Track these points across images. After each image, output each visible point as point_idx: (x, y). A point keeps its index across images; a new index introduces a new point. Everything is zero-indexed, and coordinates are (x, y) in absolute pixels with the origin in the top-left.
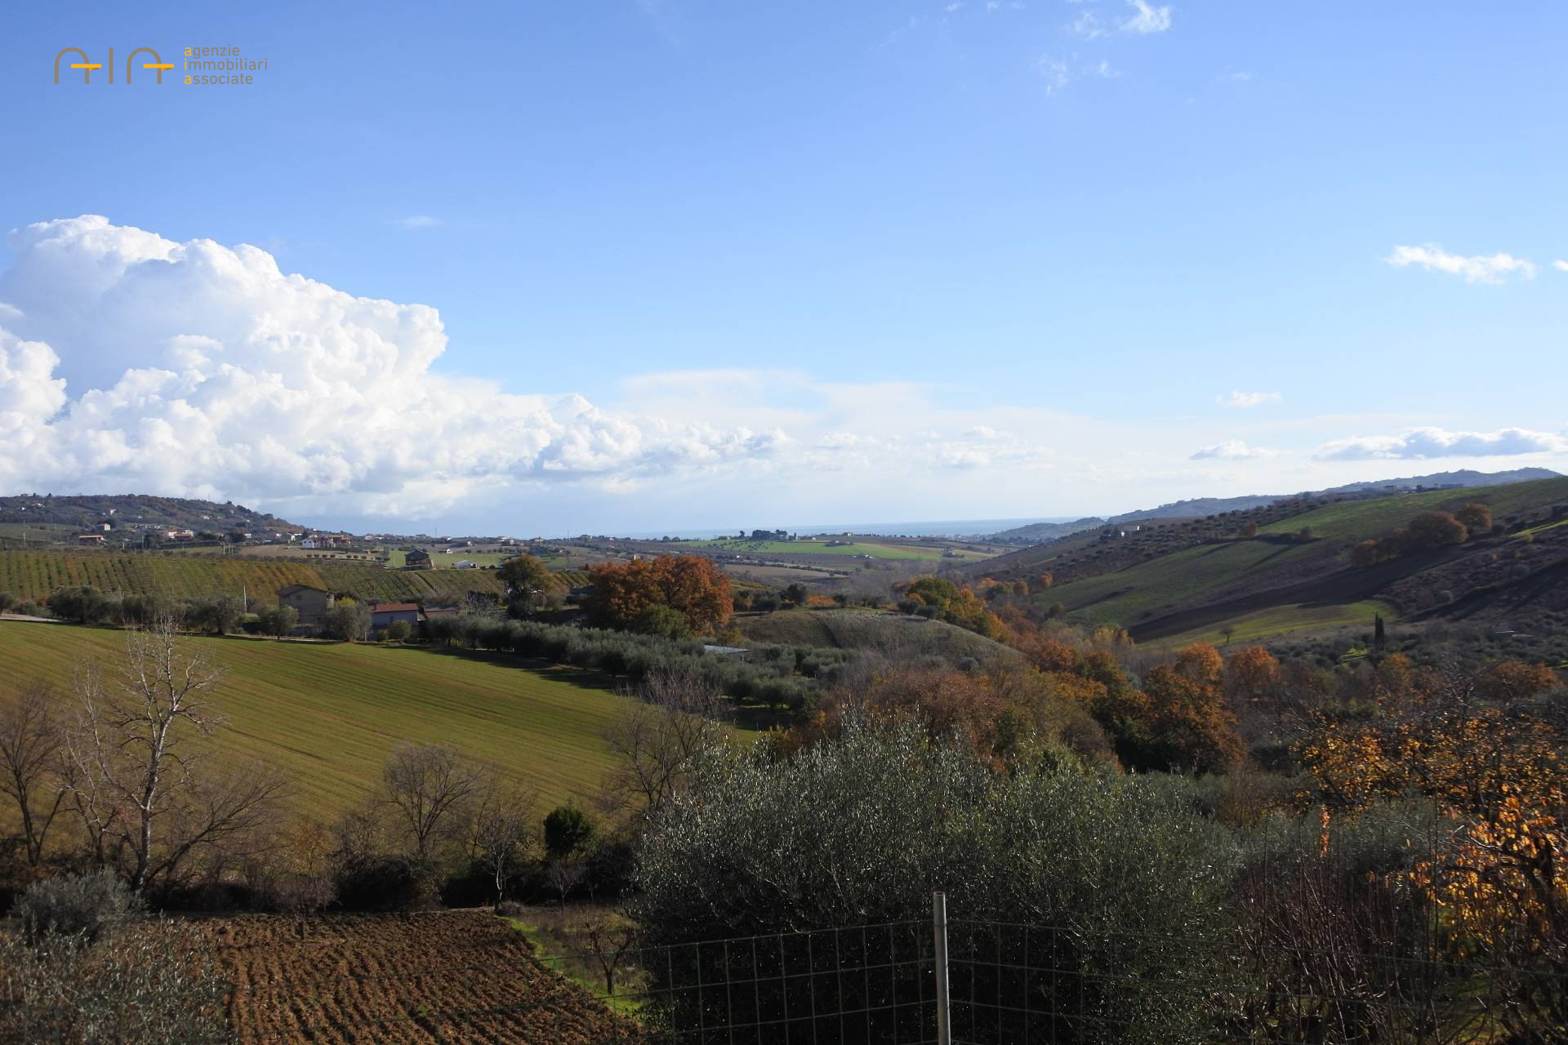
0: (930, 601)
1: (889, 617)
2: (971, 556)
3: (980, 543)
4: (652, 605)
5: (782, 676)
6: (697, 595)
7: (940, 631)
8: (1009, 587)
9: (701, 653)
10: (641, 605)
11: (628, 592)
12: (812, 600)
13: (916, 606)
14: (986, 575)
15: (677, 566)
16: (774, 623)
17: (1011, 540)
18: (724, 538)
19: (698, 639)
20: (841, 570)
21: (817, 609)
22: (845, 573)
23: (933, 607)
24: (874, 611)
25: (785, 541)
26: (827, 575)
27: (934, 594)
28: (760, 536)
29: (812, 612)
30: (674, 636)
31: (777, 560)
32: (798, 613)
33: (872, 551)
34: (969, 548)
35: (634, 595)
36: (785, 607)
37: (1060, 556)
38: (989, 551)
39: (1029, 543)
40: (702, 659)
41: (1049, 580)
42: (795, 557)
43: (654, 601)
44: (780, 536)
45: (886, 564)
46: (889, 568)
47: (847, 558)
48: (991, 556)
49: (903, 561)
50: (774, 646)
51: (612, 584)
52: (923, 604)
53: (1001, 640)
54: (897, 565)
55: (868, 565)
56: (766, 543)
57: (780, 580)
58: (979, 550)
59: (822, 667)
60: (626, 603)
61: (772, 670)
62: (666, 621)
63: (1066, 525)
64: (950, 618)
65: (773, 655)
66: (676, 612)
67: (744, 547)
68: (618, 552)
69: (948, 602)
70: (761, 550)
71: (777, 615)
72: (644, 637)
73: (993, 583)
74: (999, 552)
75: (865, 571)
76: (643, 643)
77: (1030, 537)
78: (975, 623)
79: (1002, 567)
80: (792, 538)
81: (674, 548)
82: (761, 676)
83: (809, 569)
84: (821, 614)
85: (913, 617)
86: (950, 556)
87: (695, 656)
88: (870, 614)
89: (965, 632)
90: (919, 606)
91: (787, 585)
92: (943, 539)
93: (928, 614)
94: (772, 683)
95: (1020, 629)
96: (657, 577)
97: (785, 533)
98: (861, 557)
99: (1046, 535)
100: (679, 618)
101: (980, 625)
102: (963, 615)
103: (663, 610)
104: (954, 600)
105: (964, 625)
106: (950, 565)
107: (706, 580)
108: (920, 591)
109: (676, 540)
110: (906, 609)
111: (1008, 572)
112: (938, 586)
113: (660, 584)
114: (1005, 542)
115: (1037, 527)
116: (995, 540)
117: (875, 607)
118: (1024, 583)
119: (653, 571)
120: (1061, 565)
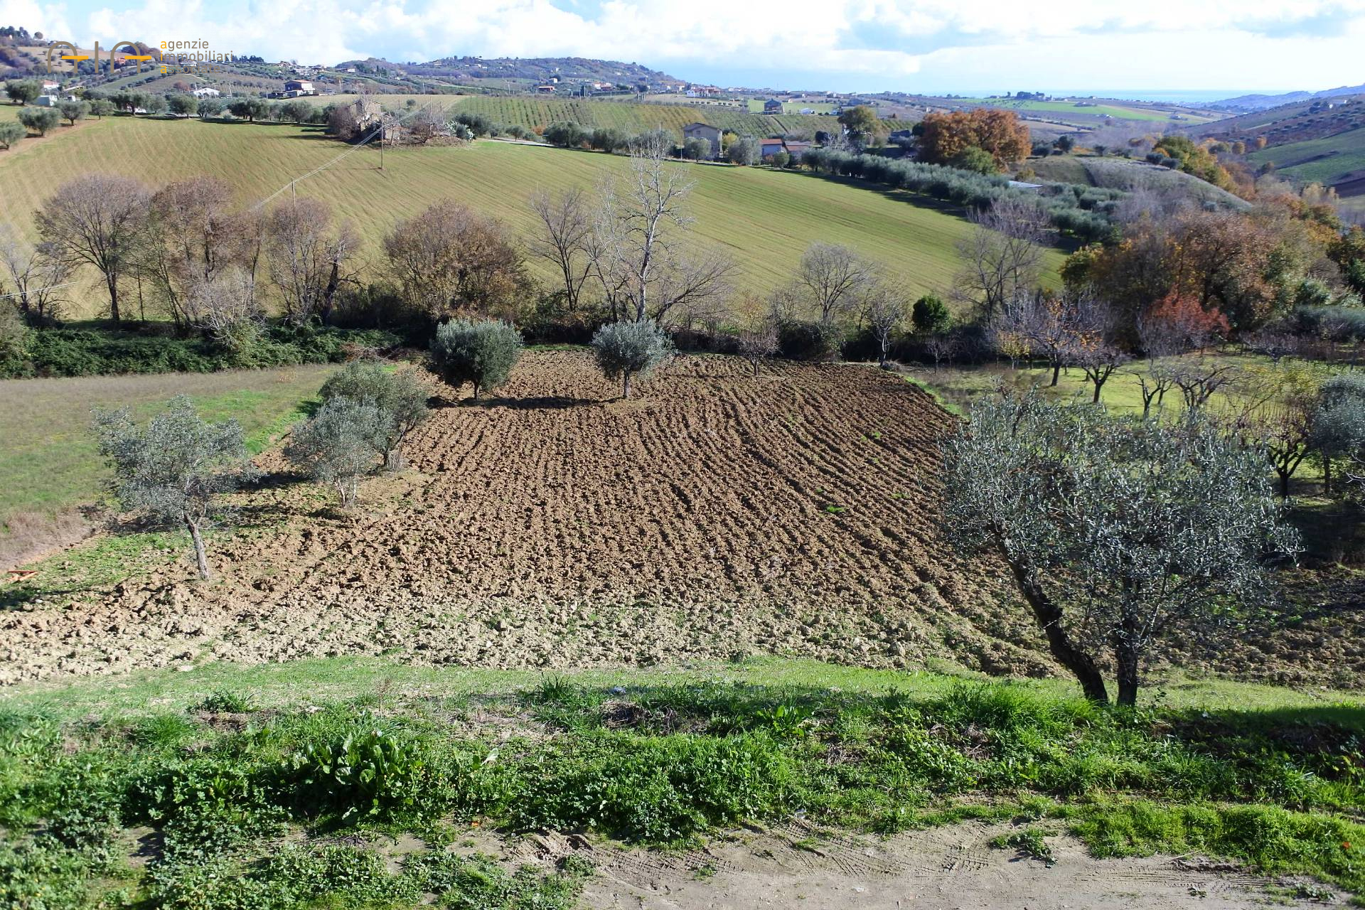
0: (1172, 154)
1: (1139, 166)
2: (1194, 120)
3: (1202, 109)
4: (969, 147)
5: (1070, 208)
6: (1003, 141)
7: (1181, 179)
8: (1228, 147)
9: (1006, 186)
10: (961, 146)
11: (952, 136)
12: (1076, 149)
13: (1161, 157)
14: (1209, 136)
15: (990, 117)
16: (1047, 166)
17: (1228, 107)
18: (995, 97)
19: (1002, 175)
20: (1088, 126)
21: (1080, 156)
22: (1089, 129)
23: (1175, 160)
24: (1127, 160)
25: (1042, 101)
26: (1075, 130)
27: (1176, 149)
28: (1023, 96)
29: (1078, 159)
30: (984, 172)
31: (1036, 116)
32: (1065, 159)
33: (1112, 112)
34: (1193, 113)
35: (956, 139)
36: (1056, 153)
37: (1275, 123)
38: (1209, 116)
39: (1244, 110)
40: (1009, 191)
41: (1263, 142)
42: (1050, 114)
43: (970, 143)
44: (1038, 97)
45: (1123, 122)
46: (1126, 127)
47: (1092, 117)
48: (1210, 120)
49: (1137, 121)
50: (1058, 184)
51: (939, 130)
52: (1167, 157)
53: (1227, 189)
54: (1132, 124)
55: (1108, 123)
56: (1028, 102)
57: (1038, 132)
58: (1200, 115)
59: (1099, 203)
60: (949, 145)
61: (1062, 203)
62: (979, 160)
63: (1277, 97)
64: (1187, 169)
65: (1057, 190)
66: (987, 153)
67: (1010, 105)
68: (913, 105)
69: (1187, 156)
70: (1023, 107)
71: (1050, 159)
72: (963, 171)
73: (1215, 143)
74: (1217, 117)
75: (1105, 127)
76: (962, 176)
77: (1245, 106)
78: (1207, 174)
79: (1220, 130)
80: (1048, 99)
81: (957, 104)
82: (1055, 207)
83: (1061, 124)
84: (1084, 160)
85: (1158, 166)
86: (1176, 118)
87: (1003, 188)
88: (1122, 162)
89: (1200, 181)
90: (1165, 159)
91: (1059, 137)
92: (1172, 105)
93: (1171, 165)
94: (1064, 212)
95: (1239, 180)
96: (975, 125)
97: (1043, 95)
98: (1102, 116)
99: (1258, 105)
100: (989, 158)
101: (1211, 177)
102: (1198, 167)
103: (977, 152)
104: (1193, 155)
105: (1199, 175)
106: (1175, 126)
107: (1011, 130)
108: (1166, 146)
109: (957, 97)
110: (1152, 160)
111: (1228, 134)
112: (1180, 144)
113: (975, 130)
114: (1223, 109)
115: (1251, 98)
116: (1215, 107)
117: (1127, 157)
118: (1242, 144)
119: (971, 121)
120: (1276, 130)
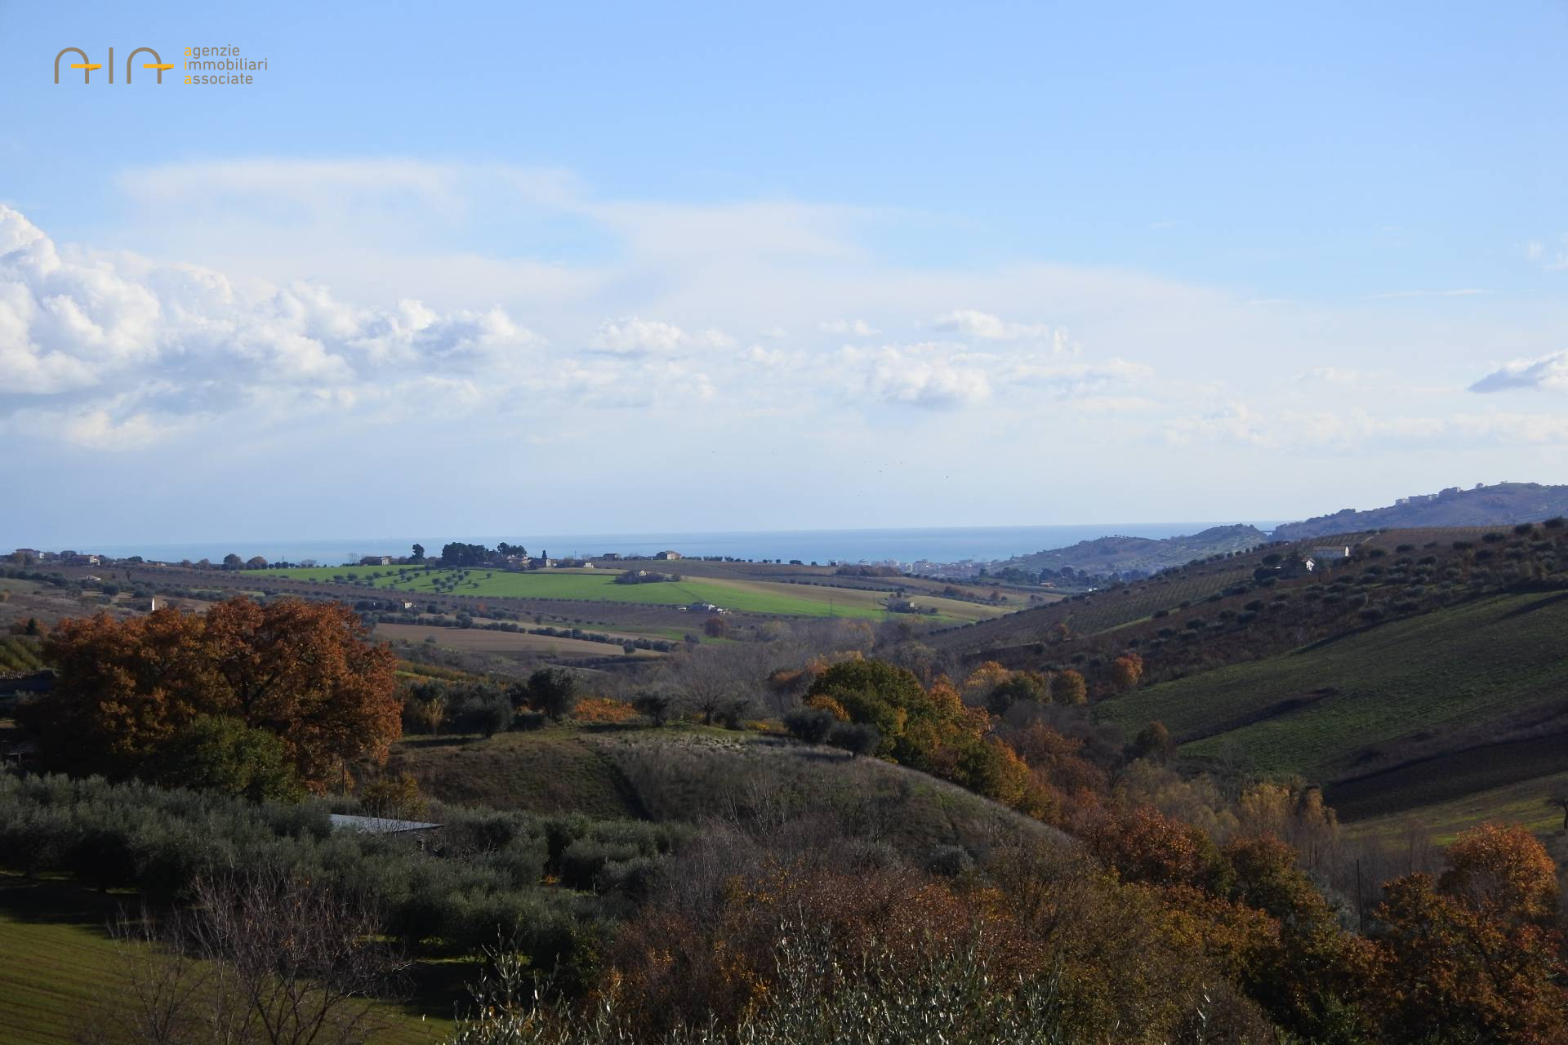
0: (860, 713)
1: (767, 750)
2: (953, 611)
3: (975, 582)
4: (204, 718)
5: (516, 886)
6: (315, 695)
7: (883, 782)
8: (1041, 685)
9: (322, 832)
10: (176, 718)
11: (145, 686)
12: (586, 708)
13: (827, 724)
14: (989, 655)
15: (268, 625)
16: (496, 761)
17: (1047, 574)
18: (375, 561)
19: (316, 799)
20: (652, 638)
21: (595, 729)
22: (659, 647)
23: (867, 728)
24: (730, 735)
25: (520, 569)
26: (619, 651)
27: (869, 697)
28: (460, 556)
29: (585, 736)
30: (255, 791)
31: (501, 614)
32: (553, 739)
33: (720, 593)
34: (949, 593)
35: (160, 695)
36: (522, 724)
37: (1161, 615)
38: (994, 600)
39: (1088, 582)
40: (324, 846)
41: (1134, 669)
42: (541, 608)
43: (212, 710)
44: (508, 557)
45: (757, 624)
46: (762, 637)
47: (667, 612)
48: (997, 611)
49: (794, 619)
50: (495, 816)
51: (103, 667)
52: (843, 720)
53: (1024, 807)
54: (779, 627)
55: (713, 628)
56: (476, 574)
57: (507, 662)
58: (970, 597)
59: (611, 866)
60: (138, 714)
61: (491, 874)
62: (238, 755)
63: (1175, 542)
64: (905, 754)
65: (495, 836)
66: (262, 735)
67: (422, 583)
68: (112, 590)
69: (902, 717)
70: (461, 590)
71: (501, 741)
72: (181, 795)
73: (1003, 675)
74: (1018, 602)
75: (707, 642)
76: (178, 811)
77: (1090, 568)
78: (963, 765)
79: (1024, 638)
80: (537, 563)
81: (256, 583)
82: (467, 888)
83: (576, 635)
84: (607, 741)
85: (820, 749)
86: (903, 608)
87: (307, 840)
88: (720, 742)
89: (939, 786)
90: (836, 725)
91: (524, 675)
92: (889, 571)
93: (856, 744)
94: (492, 903)
95: (1067, 781)
96: (217, 650)
97: (519, 551)
98: (697, 609)
99: (1127, 564)
100: (268, 748)
101: (975, 772)
102: (936, 747)
103: (232, 730)
104: (917, 711)
105: (939, 770)
106: (903, 631)
107: (337, 662)
108: (839, 688)
109: (257, 564)
110: (804, 730)
111: (1038, 650)
112: (878, 679)
113: (225, 667)
114: (1031, 579)
115: (1107, 546)
116: (1009, 576)
117: (732, 725)
118: (1076, 677)
119: (206, 637)
120: (1162, 634)
